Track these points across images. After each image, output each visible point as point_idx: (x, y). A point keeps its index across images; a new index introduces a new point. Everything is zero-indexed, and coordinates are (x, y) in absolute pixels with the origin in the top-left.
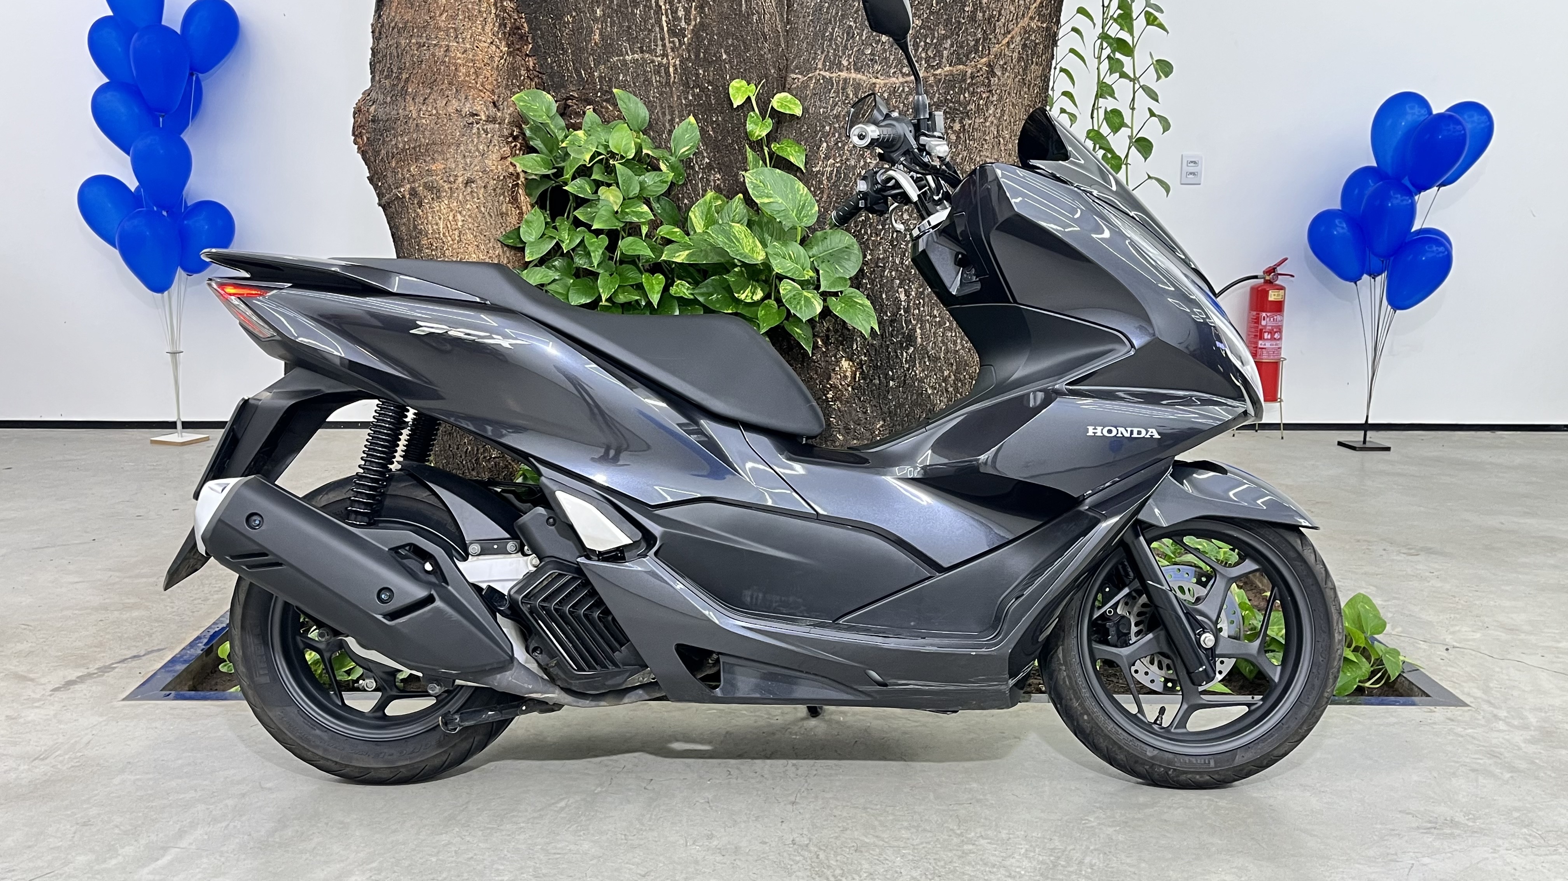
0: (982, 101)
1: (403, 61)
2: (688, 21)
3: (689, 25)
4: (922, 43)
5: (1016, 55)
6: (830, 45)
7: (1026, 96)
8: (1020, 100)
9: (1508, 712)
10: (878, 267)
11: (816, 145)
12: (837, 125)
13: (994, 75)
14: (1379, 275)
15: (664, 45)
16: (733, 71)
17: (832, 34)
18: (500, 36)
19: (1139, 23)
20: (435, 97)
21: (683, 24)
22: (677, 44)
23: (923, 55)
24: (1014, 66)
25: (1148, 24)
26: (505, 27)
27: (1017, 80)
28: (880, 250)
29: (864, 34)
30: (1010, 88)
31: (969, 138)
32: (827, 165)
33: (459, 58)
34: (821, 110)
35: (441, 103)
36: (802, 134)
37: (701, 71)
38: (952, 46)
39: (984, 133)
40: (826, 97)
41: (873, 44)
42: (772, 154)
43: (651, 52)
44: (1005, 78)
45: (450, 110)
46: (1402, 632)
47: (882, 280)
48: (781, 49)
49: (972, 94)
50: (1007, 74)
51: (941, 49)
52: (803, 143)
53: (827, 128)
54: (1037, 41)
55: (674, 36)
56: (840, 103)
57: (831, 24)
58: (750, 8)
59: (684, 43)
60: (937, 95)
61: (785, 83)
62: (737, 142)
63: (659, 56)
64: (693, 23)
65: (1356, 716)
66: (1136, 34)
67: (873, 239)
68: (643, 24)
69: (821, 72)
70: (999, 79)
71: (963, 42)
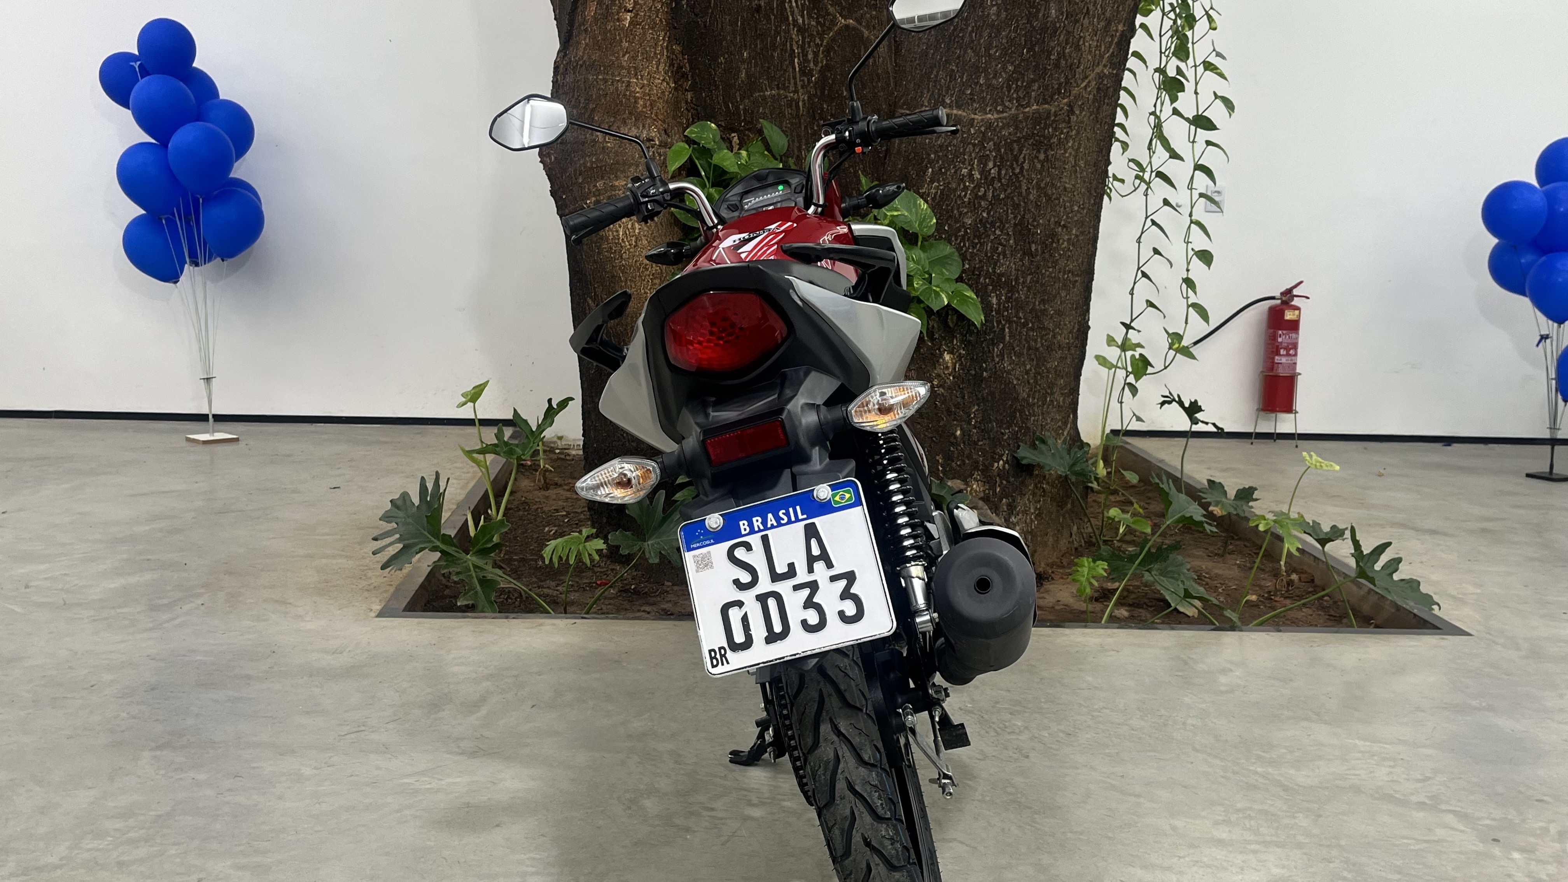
0: (1062, 136)
1: (590, 93)
2: (816, 63)
3: (817, 66)
5: (1091, 97)
6: (935, 86)
11: (922, 170)
13: (1073, 113)
15: (795, 84)
17: (936, 76)
18: (669, 74)
21: (812, 65)
22: (807, 82)
23: (1015, 96)
24: (1090, 106)
29: (964, 76)
30: (1086, 125)
31: (1052, 165)
32: (932, 188)
33: (638, 92)
36: (909, 160)
37: (825, 106)
38: (1039, 88)
41: (974, 87)
43: (786, 88)
44: (1082, 117)
47: (978, 286)
48: (891, 88)
49: (1055, 129)
50: (1084, 113)
51: (1030, 91)
53: (933, 156)
54: (1108, 85)
55: (804, 76)
57: (935, 67)
59: (812, 82)
60: (1025, 130)
63: (791, 93)
64: (820, 65)
67: (970, 250)
68: (779, 65)
70: (1077, 117)
71: (1048, 85)
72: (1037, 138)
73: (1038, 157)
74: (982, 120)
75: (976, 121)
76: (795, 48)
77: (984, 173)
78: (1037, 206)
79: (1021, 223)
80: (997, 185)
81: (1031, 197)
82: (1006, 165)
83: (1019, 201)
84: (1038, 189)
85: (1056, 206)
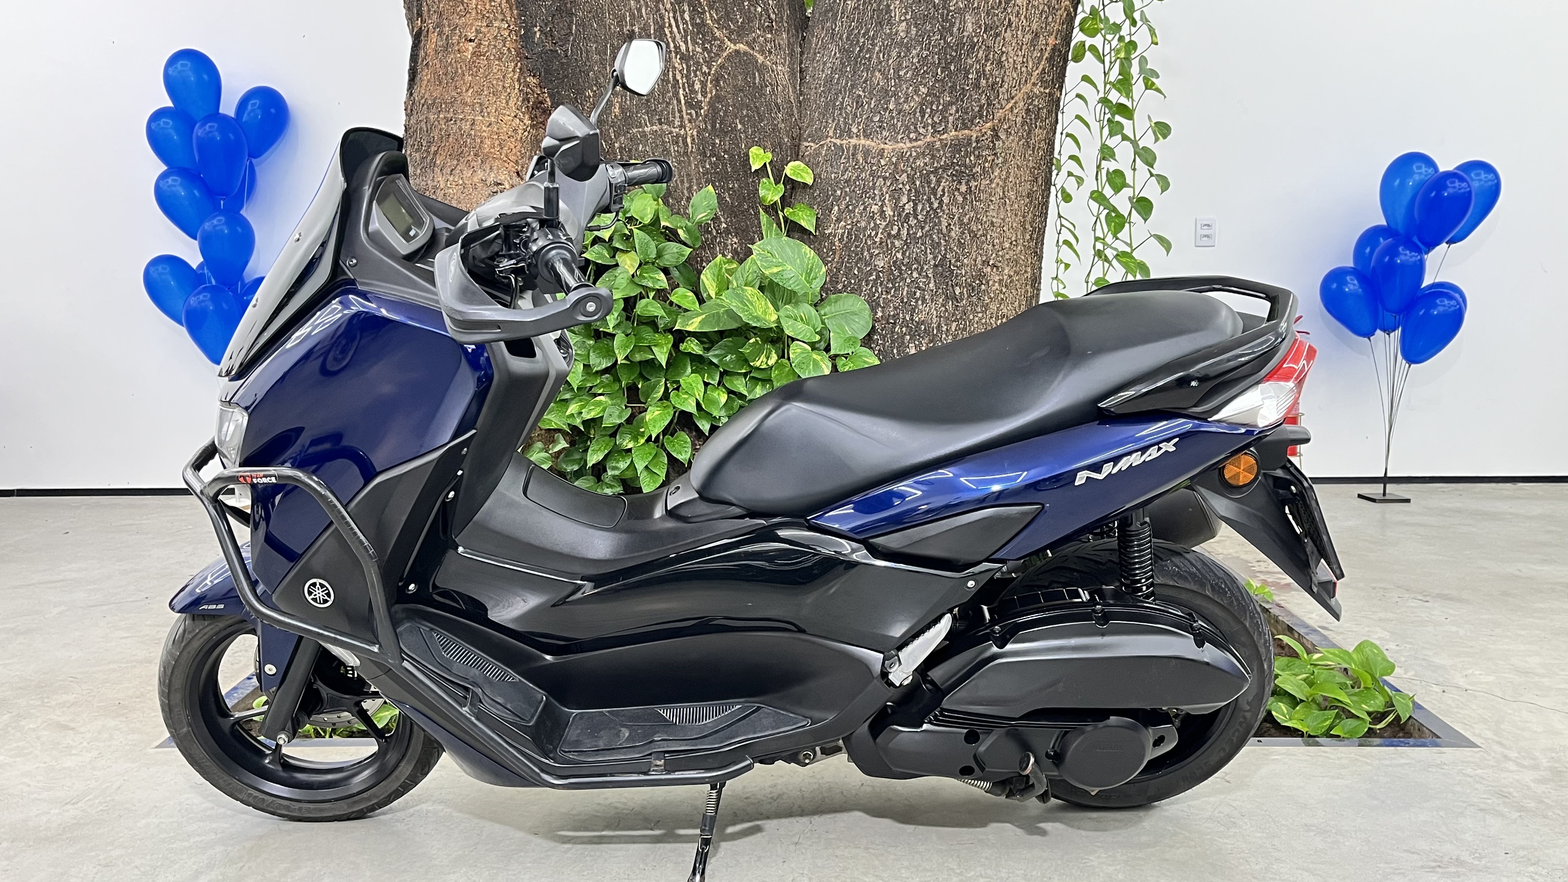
0: (987, 165)
1: (432, 135)
2: (704, 94)
3: (705, 97)
4: (928, 110)
5: (1019, 119)
6: (841, 114)
7: (1031, 158)
8: (1025, 163)
9: (1519, 753)
10: (889, 323)
11: (828, 208)
12: (848, 190)
13: (998, 138)
14: (1394, 330)
15: (681, 117)
16: (747, 140)
17: (842, 103)
18: (523, 110)
19: (1138, 87)
20: (462, 168)
21: (699, 97)
22: (694, 115)
23: (930, 121)
24: (1019, 130)
25: (1146, 88)
26: (529, 102)
27: (1021, 143)
28: (890, 307)
29: (873, 102)
30: (1015, 152)
31: (975, 198)
32: (838, 227)
33: (484, 131)
34: (833, 176)
35: (468, 173)
36: (815, 198)
37: (717, 141)
38: (957, 111)
39: (990, 195)
40: (837, 163)
41: (883, 113)
42: (786, 219)
43: (670, 123)
44: (1009, 142)
45: (476, 180)
46: (1414, 676)
47: (893, 337)
48: (794, 120)
49: (978, 157)
50: (1011, 138)
51: (947, 115)
52: (815, 207)
53: (839, 192)
54: (1040, 106)
55: (691, 108)
56: (850, 168)
57: (841, 93)
58: (764, 80)
59: (701, 115)
60: (943, 158)
61: (798, 151)
62: (753, 208)
63: (677, 127)
64: (709, 96)
65: (1363, 757)
66: (1136, 98)
67: (883, 296)
68: (661, 97)
69: (832, 140)
70: (1003, 142)
71: (968, 108)
72: (957, 168)
73: (959, 189)
74: (893, 150)
75: (886, 151)
76: (678, 77)
77: (898, 209)
78: (961, 245)
79: (941, 264)
80: (913, 222)
81: (953, 234)
82: (923, 199)
83: (939, 239)
84: (961, 225)
85: (983, 243)
